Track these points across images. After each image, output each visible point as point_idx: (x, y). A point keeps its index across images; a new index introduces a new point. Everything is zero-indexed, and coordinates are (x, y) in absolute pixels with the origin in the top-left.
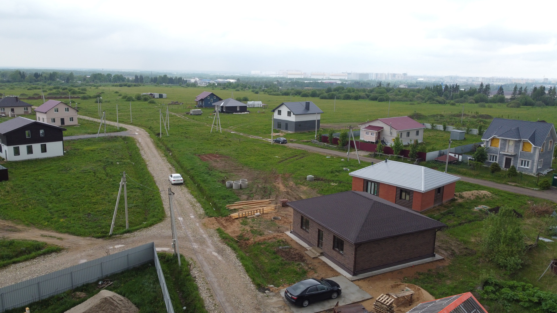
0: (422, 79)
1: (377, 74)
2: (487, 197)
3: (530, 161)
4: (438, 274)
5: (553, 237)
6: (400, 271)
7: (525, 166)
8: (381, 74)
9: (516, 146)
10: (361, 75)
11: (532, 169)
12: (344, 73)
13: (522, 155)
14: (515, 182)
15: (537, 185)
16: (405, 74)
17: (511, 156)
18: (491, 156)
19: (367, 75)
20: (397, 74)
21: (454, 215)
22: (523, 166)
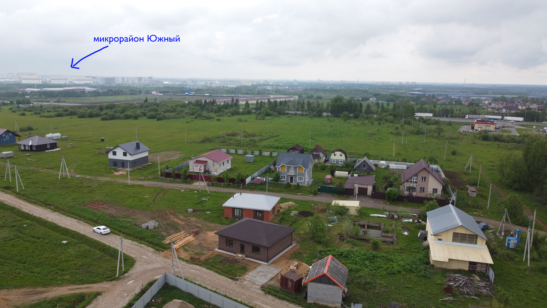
0: (167, 83)
1: (123, 78)
2: (293, 205)
3: (303, 177)
4: (299, 253)
5: (332, 223)
6: (284, 256)
7: (300, 180)
8: (128, 78)
9: (295, 169)
10: (107, 79)
11: (305, 182)
12: (88, 77)
13: (299, 175)
14: (300, 192)
15: (311, 193)
16: (150, 78)
17: (293, 175)
18: (282, 176)
19: (113, 79)
20: (143, 78)
21: (285, 220)
22: (299, 181)
